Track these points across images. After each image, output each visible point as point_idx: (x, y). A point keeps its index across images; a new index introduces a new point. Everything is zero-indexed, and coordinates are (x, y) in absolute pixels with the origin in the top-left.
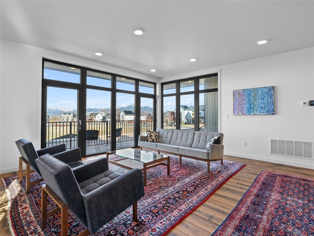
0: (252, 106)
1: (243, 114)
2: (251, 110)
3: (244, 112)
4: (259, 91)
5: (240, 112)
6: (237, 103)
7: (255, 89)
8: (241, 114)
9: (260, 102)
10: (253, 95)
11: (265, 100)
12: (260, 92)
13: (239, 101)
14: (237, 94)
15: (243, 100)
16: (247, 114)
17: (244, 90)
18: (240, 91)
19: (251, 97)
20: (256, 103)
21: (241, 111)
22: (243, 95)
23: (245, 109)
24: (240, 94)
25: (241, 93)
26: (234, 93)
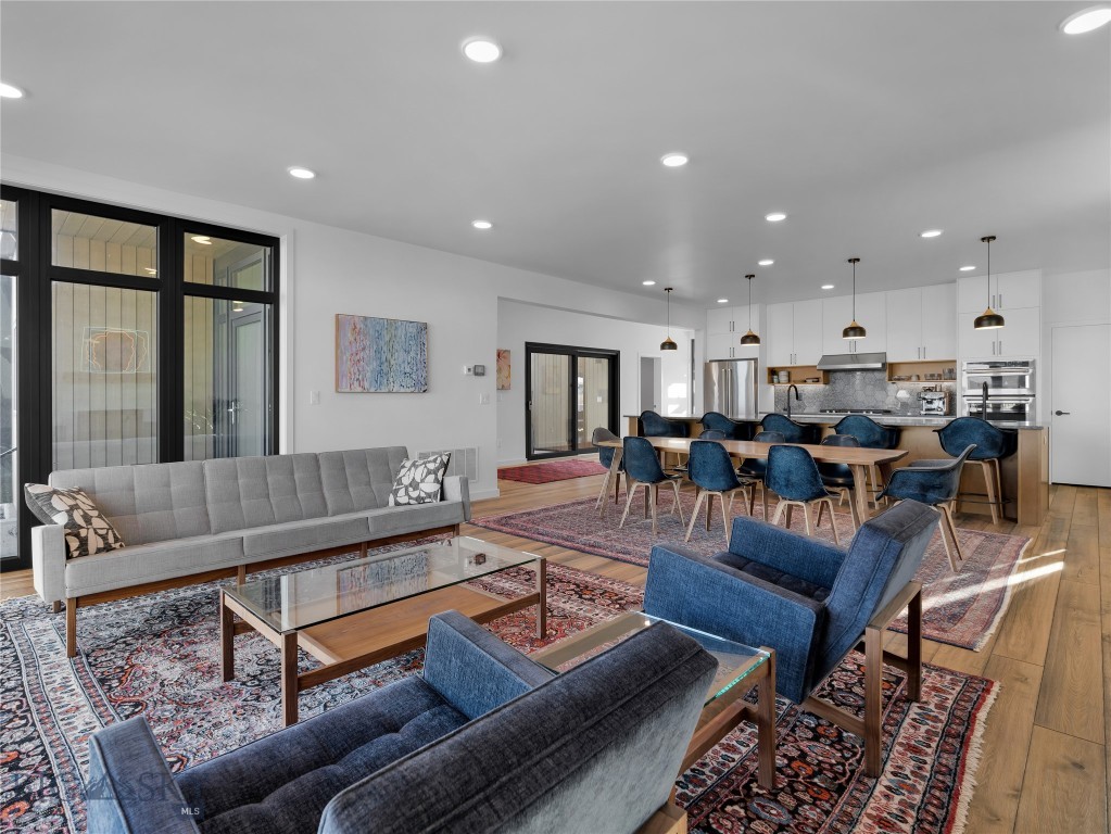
0: (385, 367)
1: (365, 391)
2: (381, 380)
3: (366, 385)
4: (399, 331)
5: (356, 383)
6: (348, 354)
7: (392, 323)
8: (360, 389)
9: (401, 360)
10: (387, 339)
11: (412, 354)
12: (401, 332)
13: (354, 349)
14: (349, 330)
15: (364, 349)
16: (373, 390)
17: (365, 318)
18: (357, 320)
19: (382, 343)
20: (392, 362)
21: (358, 379)
22: (365, 335)
23: (369, 375)
24: (355, 327)
25: (358, 326)
26: (339, 321)
